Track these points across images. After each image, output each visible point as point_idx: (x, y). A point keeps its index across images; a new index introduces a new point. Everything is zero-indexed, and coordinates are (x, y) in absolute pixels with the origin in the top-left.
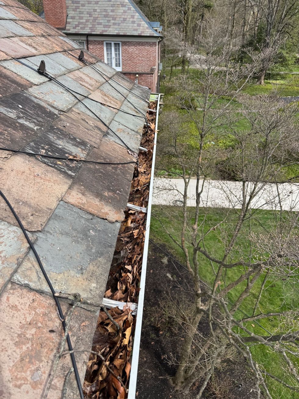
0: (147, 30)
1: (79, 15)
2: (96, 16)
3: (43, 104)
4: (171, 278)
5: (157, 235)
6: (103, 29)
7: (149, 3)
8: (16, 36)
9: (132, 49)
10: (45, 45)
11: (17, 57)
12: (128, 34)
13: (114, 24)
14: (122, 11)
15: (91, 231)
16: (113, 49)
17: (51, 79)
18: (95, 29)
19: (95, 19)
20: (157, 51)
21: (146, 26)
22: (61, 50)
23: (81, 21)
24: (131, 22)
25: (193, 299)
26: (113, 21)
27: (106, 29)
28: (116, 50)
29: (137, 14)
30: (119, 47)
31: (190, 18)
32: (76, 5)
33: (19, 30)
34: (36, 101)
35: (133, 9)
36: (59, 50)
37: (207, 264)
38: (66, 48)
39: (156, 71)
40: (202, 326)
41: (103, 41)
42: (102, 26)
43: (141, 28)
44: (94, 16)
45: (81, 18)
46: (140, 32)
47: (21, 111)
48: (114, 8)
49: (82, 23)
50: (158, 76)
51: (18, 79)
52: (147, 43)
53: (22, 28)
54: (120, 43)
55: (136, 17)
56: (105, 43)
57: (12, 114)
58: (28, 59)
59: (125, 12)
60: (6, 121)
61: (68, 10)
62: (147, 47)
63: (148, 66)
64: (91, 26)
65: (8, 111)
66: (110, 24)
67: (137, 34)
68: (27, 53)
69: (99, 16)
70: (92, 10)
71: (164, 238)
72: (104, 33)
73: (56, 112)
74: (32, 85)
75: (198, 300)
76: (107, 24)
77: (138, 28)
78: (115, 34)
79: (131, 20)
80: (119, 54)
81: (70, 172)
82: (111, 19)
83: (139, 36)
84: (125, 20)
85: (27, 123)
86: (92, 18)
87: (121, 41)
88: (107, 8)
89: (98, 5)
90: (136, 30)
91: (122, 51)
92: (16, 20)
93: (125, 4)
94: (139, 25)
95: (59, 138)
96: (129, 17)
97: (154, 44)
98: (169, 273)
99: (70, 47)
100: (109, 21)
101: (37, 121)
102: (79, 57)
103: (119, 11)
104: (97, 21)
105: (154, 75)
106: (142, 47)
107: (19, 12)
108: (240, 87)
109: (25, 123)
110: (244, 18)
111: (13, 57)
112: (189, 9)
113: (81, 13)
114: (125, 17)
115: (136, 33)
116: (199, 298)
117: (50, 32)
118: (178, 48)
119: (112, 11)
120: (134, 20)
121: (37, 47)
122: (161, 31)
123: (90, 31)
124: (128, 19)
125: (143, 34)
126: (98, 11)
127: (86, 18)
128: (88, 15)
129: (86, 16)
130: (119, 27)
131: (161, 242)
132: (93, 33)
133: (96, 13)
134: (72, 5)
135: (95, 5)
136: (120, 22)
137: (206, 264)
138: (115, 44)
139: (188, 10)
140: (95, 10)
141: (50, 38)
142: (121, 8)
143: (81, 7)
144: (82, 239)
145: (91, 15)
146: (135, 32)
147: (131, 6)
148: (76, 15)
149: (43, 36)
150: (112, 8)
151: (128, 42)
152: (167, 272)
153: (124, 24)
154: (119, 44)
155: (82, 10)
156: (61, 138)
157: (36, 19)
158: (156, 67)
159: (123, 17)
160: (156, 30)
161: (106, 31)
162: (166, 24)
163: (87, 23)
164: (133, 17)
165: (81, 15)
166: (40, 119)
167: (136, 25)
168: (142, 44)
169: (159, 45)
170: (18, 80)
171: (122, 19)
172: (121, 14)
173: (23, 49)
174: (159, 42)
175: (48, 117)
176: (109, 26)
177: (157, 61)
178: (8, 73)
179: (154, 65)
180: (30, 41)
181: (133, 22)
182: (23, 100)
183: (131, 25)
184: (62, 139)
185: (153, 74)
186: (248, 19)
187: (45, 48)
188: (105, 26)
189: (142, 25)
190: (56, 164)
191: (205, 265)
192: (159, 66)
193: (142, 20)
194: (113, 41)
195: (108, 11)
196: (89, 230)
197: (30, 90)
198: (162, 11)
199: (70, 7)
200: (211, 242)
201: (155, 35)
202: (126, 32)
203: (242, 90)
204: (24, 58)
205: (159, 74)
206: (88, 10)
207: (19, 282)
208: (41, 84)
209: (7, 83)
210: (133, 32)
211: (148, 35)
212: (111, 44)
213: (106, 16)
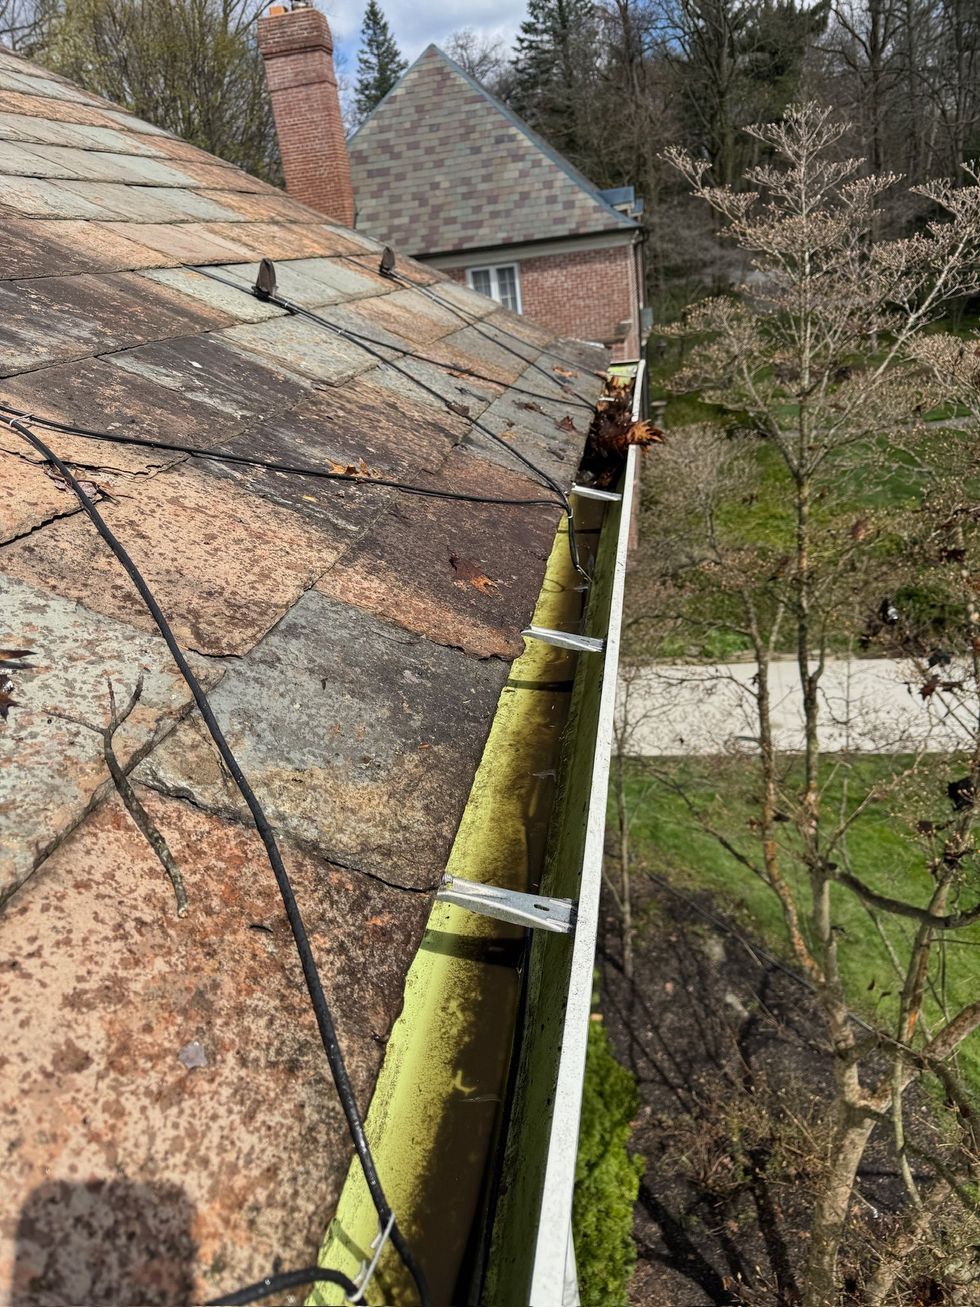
0: (597, 216)
1: (391, 207)
2: (439, 201)
3: (263, 362)
4: (740, 1008)
5: (677, 861)
6: (463, 234)
7: (596, 142)
8: (197, 220)
9: (552, 278)
10: (277, 241)
11: (196, 262)
12: (537, 236)
13: (494, 215)
14: (517, 174)
15: (407, 673)
16: (495, 286)
17: (292, 312)
18: (436, 237)
19: (436, 211)
20: (631, 273)
21: (592, 203)
22: (328, 253)
23: (397, 222)
24: (543, 201)
25: (829, 1085)
26: (490, 208)
27: (470, 232)
28: (503, 289)
29: (562, 175)
30: (512, 277)
31: (730, 165)
32: (379, 180)
33: (203, 208)
34: (244, 355)
35: (547, 161)
36: (321, 252)
37: (873, 958)
38: (340, 249)
39: (634, 333)
40: (874, 1187)
41: (462, 270)
42: (458, 226)
43: (577, 212)
44: (432, 202)
45: (397, 214)
46: (573, 226)
47: (197, 375)
48: (491, 169)
49: (398, 228)
50: (642, 349)
51: (195, 307)
52: (597, 252)
53: (215, 205)
54: (516, 266)
55: (558, 184)
56: (469, 274)
57: (170, 380)
58: (229, 268)
59: (523, 174)
60: (151, 394)
61: (358, 197)
62: (598, 266)
63: (604, 321)
64: (424, 232)
65: (158, 373)
66: (480, 217)
67: (565, 233)
68: (222, 255)
69: (450, 199)
70: (427, 187)
71: (703, 870)
72: (466, 246)
73: (307, 383)
74: (234, 321)
75: (848, 1074)
76: (473, 218)
77: (566, 213)
78: (499, 242)
79: (545, 193)
80: (514, 299)
81: (341, 523)
82: (484, 201)
83: (574, 237)
84: (525, 196)
85: (212, 402)
86: (427, 210)
87: (517, 261)
88: (467, 174)
89: (444, 170)
90: (561, 221)
91: (523, 288)
92: (198, 188)
93: (521, 152)
94: (569, 205)
95: (313, 443)
96: (537, 186)
97: (621, 252)
98: (733, 992)
99: (354, 248)
100: (477, 209)
101: (246, 397)
102: (381, 267)
103: (507, 175)
104: (442, 215)
105: (626, 344)
106: (584, 268)
107: (210, 173)
108: (918, 308)
109: (207, 400)
110: (912, 134)
111: (184, 261)
112: (723, 137)
113: (396, 199)
114: (526, 189)
115: (562, 230)
116: (849, 1067)
117: (293, 215)
118: (700, 255)
119: (487, 179)
120: (554, 192)
121: (256, 245)
122: (638, 214)
123: (423, 245)
124: (533, 195)
125: (582, 230)
126: (445, 185)
127: (411, 212)
128: (416, 203)
129: (409, 205)
130: (510, 220)
131: (695, 886)
132: (433, 250)
133: (437, 192)
134: (369, 181)
135: (435, 171)
136: (511, 206)
137: (867, 956)
138: (501, 272)
139: (723, 142)
140: (435, 186)
141: (294, 227)
142: (512, 166)
143: (393, 185)
144: (378, 691)
145: (423, 202)
146: (560, 227)
147: (542, 156)
148: (381, 209)
149: (276, 223)
150: (483, 172)
151: (540, 259)
152: (725, 991)
153: (525, 210)
154: (511, 270)
155: (397, 192)
156: (317, 442)
157: (254, 188)
158: (632, 321)
159: (519, 189)
160: (625, 212)
161: (470, 239)
162: (654, 194)
163: (415, 226)
164: (549, 185)
165: (396, 206)
166: (257, 396)
167: (559, 207)
168: (583, 258)
169: (636, 255)
170: (193, 310)
171: (516, 197)
172: (511, 183)
173: (214, 246)
174: (635, 247)
175: (278, 391)
176: (479, 224)
177: (635, 304)
178: (167, 294)
179: (626, 317)
180: (236, 232)
181: (552, 200)
182: (205, 351)
183: (545, 208)
184: (323, 444)
185: (622, 341)
186: (928, 135)
187: (280, 246)
188: (466, 226)
189: (577, 204)
190: (299, 501)
191: (865, 961)
192: (644, 320)
193: (577, 189)
194: (492, 265)
195: (474, 181)
196: (400, 672)
197: (230, 332)
198: (640, 156)
199: (362, 190)
200: (878, 875)
201: (622, 225)
202: (531, 231)
203: (925, 315)
204: (217, 265)
205: (644, 343)
206: (414, 190)
207: (159, 781)
208: (262, 320)
209: (162, 314)
210: (554, 228)
211: (600, 228)
212: (487, 273)
213: (466, 196)
